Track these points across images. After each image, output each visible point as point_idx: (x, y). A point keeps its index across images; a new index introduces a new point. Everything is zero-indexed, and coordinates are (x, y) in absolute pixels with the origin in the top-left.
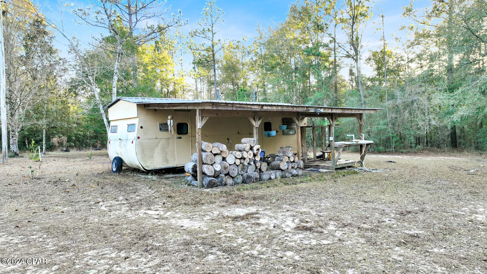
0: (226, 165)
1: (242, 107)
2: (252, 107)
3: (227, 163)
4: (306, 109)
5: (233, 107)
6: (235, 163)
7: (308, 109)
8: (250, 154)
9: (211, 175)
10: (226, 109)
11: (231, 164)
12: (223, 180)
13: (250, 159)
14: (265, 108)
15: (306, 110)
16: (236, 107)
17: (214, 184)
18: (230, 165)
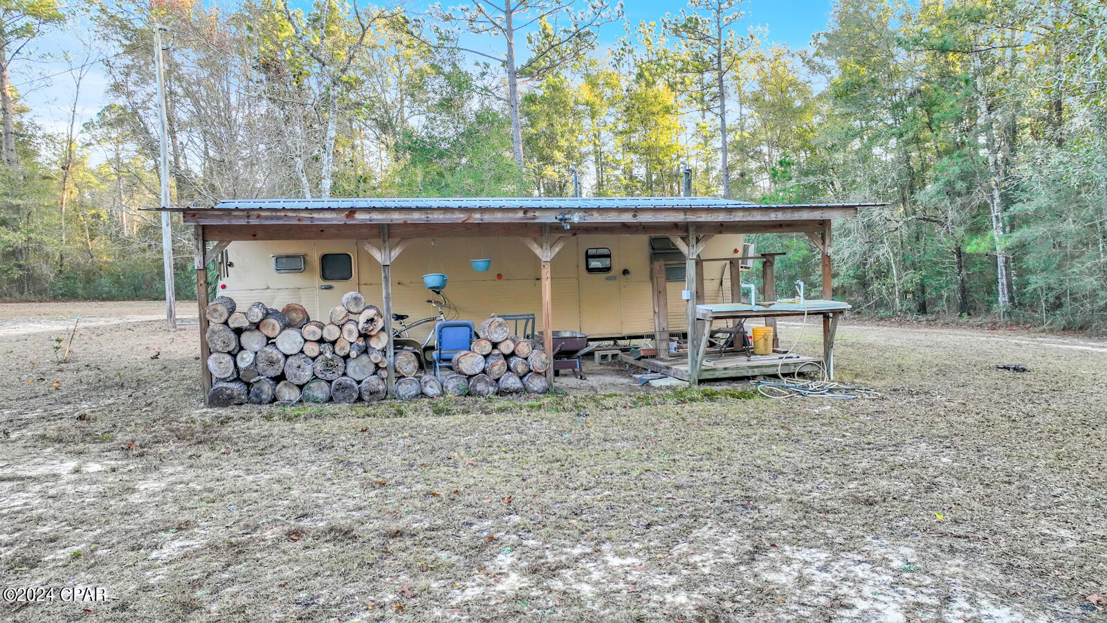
0: (273, 355)
1: (279, 218)
2: (316, 215)
3: (275, 352)
4: (521, 214)
5: (248, 217)
6: (302, 352)
7: (530, 215)
8: (350, 332)
9: (223, 377)
10: (226, 222)
11: (288, 353)
12: (262, 392)
13: (351, 343)
14: (360, 217)
15: (522, 219)
16: (259, 217)
17: (231, 397)
18: (287, 357)
